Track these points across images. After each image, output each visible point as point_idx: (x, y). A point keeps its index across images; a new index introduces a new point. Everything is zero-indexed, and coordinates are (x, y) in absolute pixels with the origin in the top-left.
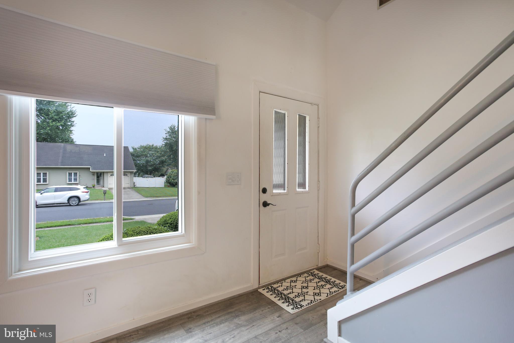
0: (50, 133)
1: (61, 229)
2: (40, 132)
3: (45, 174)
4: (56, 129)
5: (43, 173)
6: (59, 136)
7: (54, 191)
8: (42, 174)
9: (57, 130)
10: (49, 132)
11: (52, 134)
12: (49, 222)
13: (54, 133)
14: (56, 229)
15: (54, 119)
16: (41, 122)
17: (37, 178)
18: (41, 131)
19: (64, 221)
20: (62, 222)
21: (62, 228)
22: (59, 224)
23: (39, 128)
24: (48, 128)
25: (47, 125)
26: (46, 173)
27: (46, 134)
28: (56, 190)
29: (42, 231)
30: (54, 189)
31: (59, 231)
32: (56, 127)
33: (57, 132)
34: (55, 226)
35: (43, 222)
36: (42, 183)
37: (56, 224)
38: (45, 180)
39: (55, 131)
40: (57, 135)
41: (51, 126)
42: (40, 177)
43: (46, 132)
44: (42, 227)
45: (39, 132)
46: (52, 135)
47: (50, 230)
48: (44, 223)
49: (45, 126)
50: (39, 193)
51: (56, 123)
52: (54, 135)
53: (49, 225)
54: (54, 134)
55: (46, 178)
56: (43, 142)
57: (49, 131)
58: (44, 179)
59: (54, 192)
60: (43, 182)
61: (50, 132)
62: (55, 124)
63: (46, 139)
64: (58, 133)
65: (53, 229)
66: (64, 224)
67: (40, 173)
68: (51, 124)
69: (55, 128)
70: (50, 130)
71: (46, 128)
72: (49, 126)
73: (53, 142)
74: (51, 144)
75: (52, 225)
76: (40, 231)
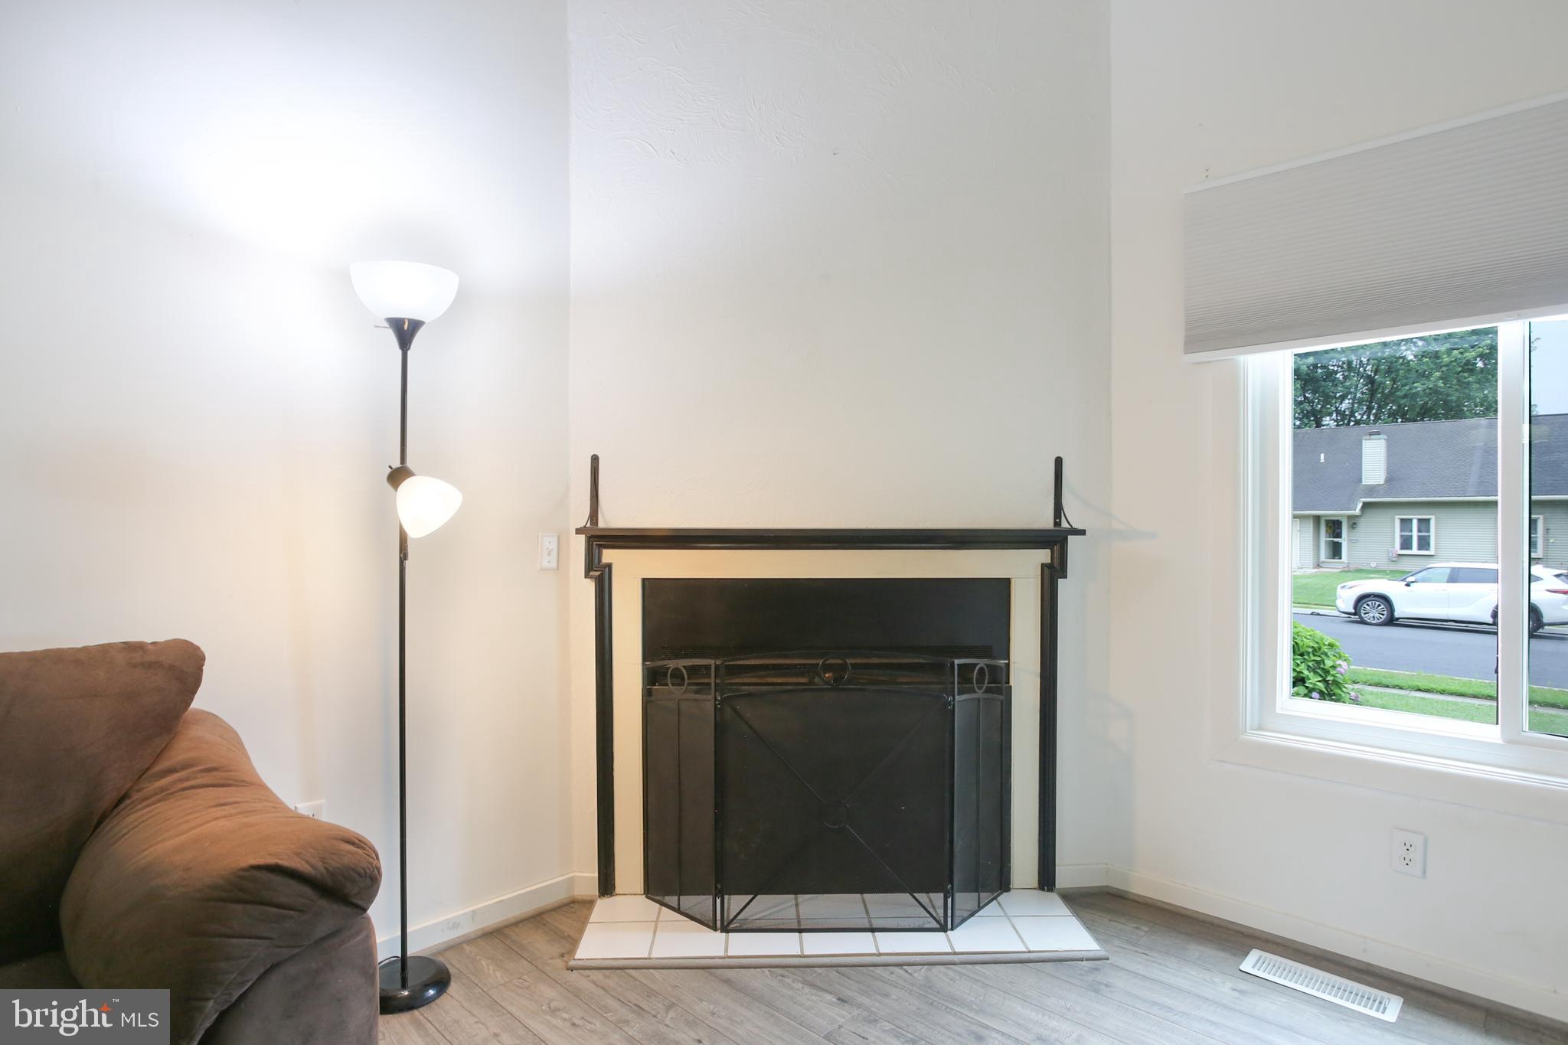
0: (1443, 390)
1: (1456, 704)
2: (1413, 391)
3: (1424, 524)
4: (1464, 372)
5: (1420, 520)
6: (1472, 394)
7: (1446, 580)
8: (1415, 523)
9: (1466, 375)
10: (1440, 387)
11: (1450, 391)
12: (1423, 674)
13: (1457, 387)
14: (1442, 702)
15: (1457, 340)
16: (1415, 356)
17: (1402, 536)
18: (1416, 388)
19: (1473, 680)
20: (1465, 684)
21: (1462, 703)
22: (1454, 688)
23: (1410, 378)
24: (1438, 374)
25: (1432, 363)
26: (1428, 520)
27: (1430, 394)
28: (1455, 577)
29: (1399, 695)
30: (1448, 571)
31: (1450, 708)
32: (1460, 366)
33: (1466, 380)
34: (1442, 692)
35: (1407, 673)
36: (1415, 551)
37: (1443, 686)
38: (1424, 543)
39: (1459, 381)
40: (1467, 391)
41: (1445, 366)
42: (1411, 531)
43: (1430, 389)
44: (1405, 685)
45: (1410, 389)
46: (1448, 395)
47: (1423, 698)
48: (1409, 675)
49: (1425, 368)
50: (1402, 580)
51: (1461, 353)
52: (1457, 394)
53: (1422, 685)
54: (1457, 390)
55: (1429, 536)
56: (1422, 420)
57: (1440, 384)
58: (1420, 538)
59: (1448, 582)
60: (1420, 548)
61: (1442, 385)
62: (1460, 356)
63: (1430, 409)
64: (1469, 383)
65: (1433, 700)
66: (1471, 691)
67: (1411, 520)
68: (1445, 360)
69: (1460, 369)
70: (1441, 378)
71: (1430, 374)
72: (1439, 367)
73: (1452, 418)
74: (1445, 426)
75: (1432, 686)
76: (1394, 695)
